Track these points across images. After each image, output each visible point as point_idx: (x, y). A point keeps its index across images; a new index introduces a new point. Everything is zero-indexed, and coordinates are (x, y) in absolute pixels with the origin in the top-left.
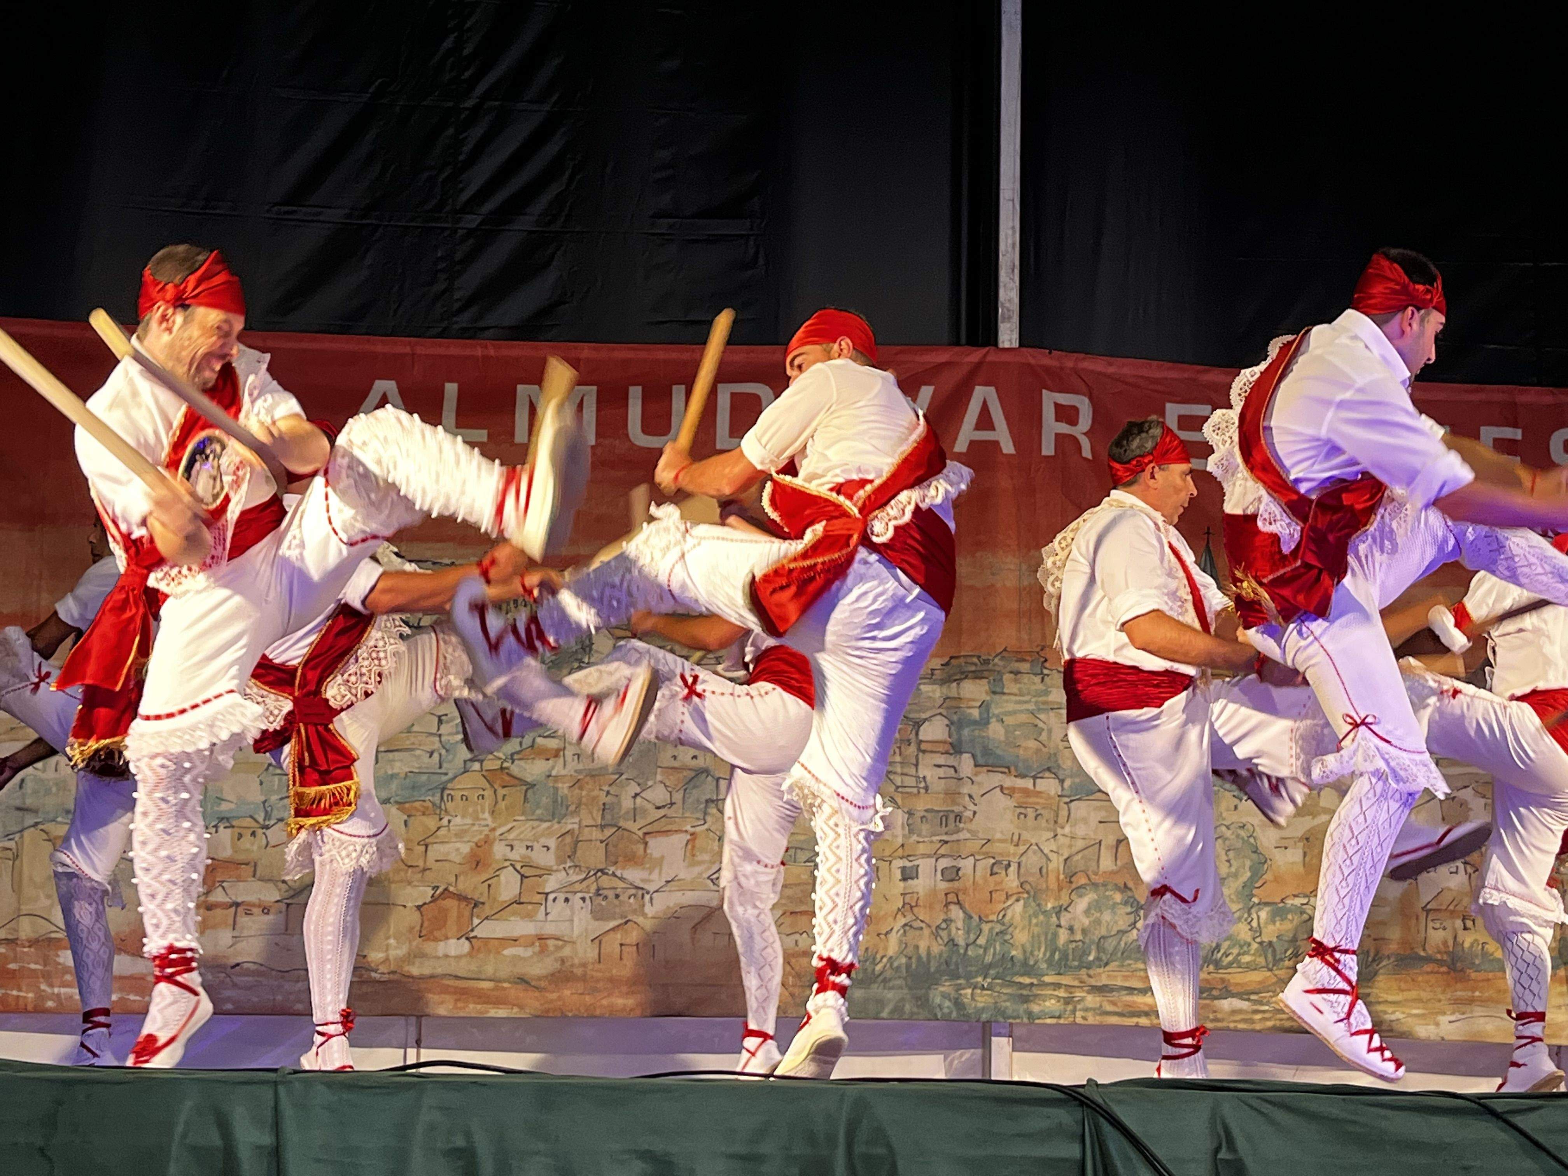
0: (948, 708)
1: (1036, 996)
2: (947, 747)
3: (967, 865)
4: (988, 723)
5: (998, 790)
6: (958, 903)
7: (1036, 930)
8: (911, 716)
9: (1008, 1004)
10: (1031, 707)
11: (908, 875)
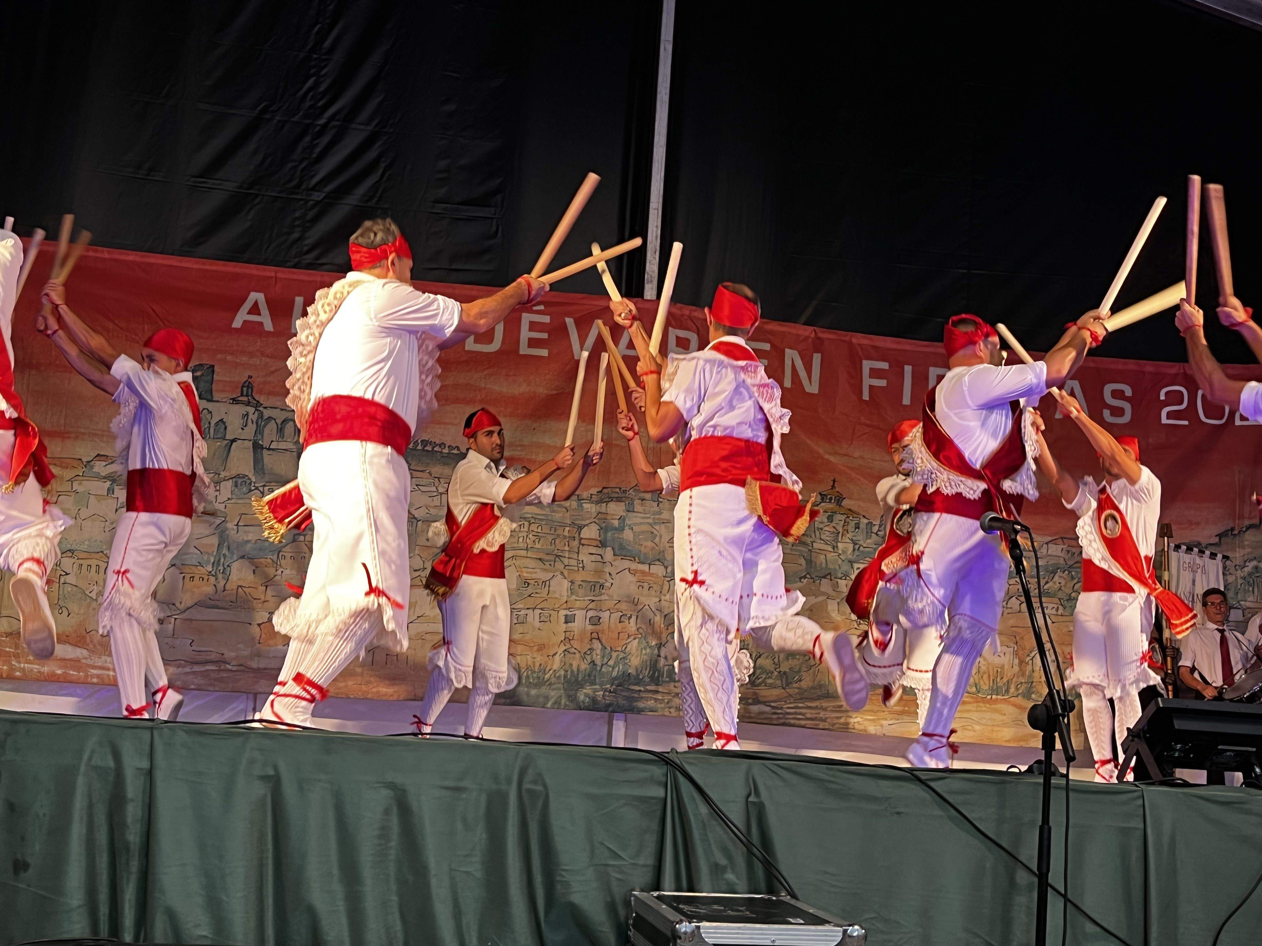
0: (599, 519)
1: (642, 698)
2: (598, 543)
3: (605, 615)
4: (624, 530)
5: (627, 570)
6: (598, 639)
7: (645, 657)
8: (576, 522)
9: (625, 702)
10: (650, 521)
11: (568, 620)
